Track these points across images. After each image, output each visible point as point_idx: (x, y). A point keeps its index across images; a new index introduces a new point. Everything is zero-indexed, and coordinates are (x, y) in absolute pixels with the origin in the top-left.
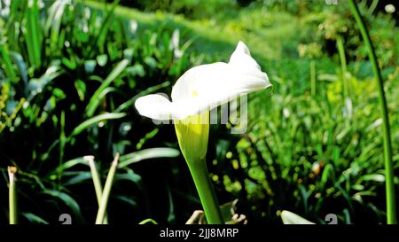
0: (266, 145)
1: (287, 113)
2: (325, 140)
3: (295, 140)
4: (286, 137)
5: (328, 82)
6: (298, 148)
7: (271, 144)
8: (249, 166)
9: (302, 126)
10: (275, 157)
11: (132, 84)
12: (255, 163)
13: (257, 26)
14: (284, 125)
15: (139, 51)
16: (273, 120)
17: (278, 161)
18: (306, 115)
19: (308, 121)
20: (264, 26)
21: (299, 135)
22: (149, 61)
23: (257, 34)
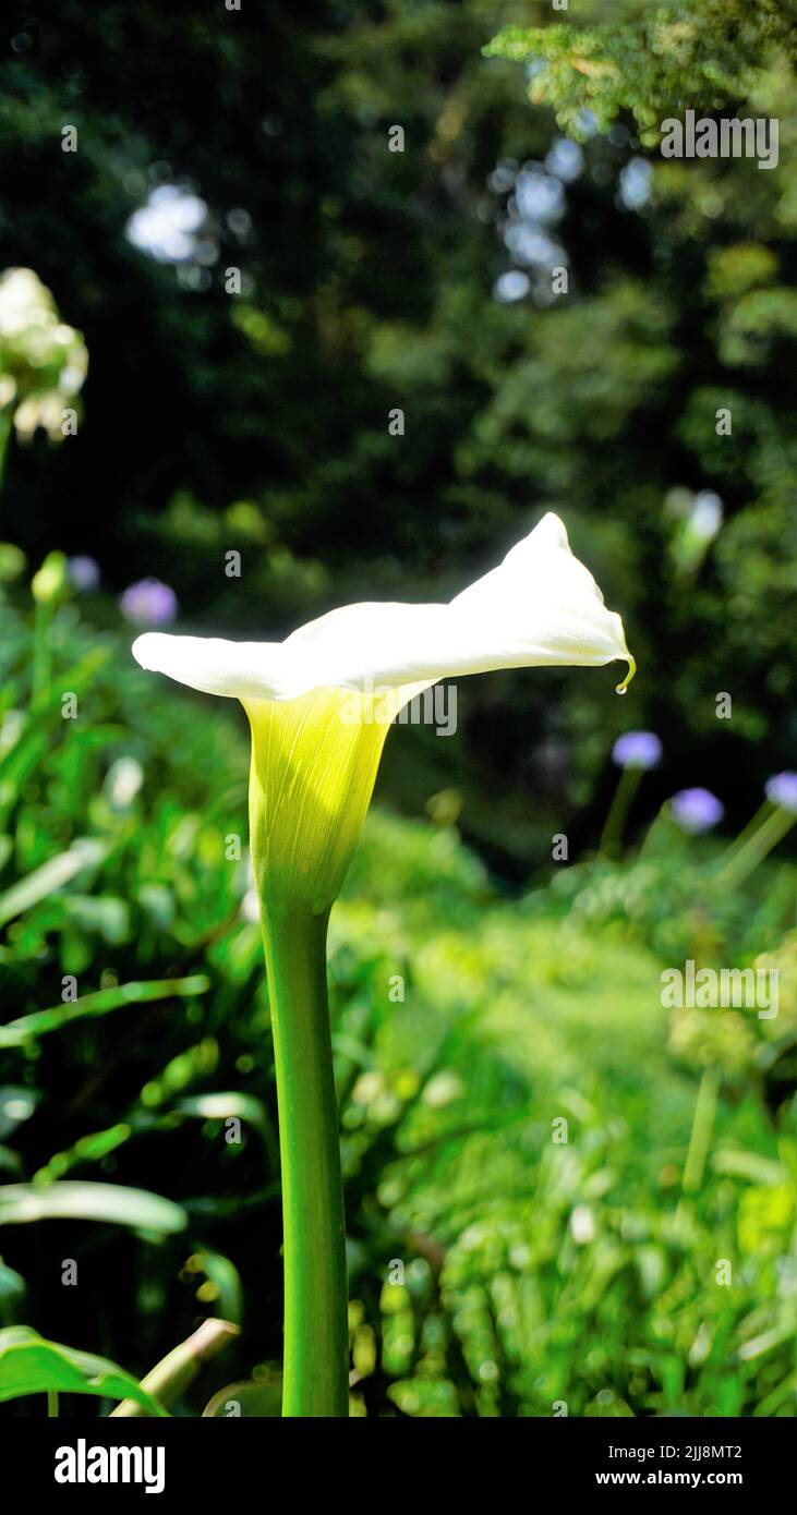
0: (490, 1311)
1: (583, 1225)
2: (700, 1350)
3: (592, 1322)
4: (564, 1305)
5: (745, 1183)
6: (595, 1358)
7: (507, 1315)
8: (411, 1372)
9: (628, 1276)
10: (509, 1367)
11: (75, 958)
12: (433, 1363)
13: (536, 975)
14: (565, 1262)
15: (127, 858)
16: (528, 1239)
17: (518, 1385)
18: (650, 1239)
19: (652, 1265)
20: (561, 983)
21: (612, 1308)
22: (155, 898)
23: (529, 1001)
